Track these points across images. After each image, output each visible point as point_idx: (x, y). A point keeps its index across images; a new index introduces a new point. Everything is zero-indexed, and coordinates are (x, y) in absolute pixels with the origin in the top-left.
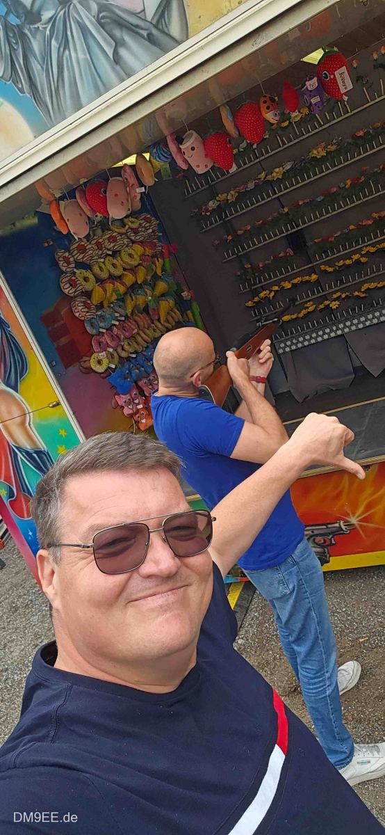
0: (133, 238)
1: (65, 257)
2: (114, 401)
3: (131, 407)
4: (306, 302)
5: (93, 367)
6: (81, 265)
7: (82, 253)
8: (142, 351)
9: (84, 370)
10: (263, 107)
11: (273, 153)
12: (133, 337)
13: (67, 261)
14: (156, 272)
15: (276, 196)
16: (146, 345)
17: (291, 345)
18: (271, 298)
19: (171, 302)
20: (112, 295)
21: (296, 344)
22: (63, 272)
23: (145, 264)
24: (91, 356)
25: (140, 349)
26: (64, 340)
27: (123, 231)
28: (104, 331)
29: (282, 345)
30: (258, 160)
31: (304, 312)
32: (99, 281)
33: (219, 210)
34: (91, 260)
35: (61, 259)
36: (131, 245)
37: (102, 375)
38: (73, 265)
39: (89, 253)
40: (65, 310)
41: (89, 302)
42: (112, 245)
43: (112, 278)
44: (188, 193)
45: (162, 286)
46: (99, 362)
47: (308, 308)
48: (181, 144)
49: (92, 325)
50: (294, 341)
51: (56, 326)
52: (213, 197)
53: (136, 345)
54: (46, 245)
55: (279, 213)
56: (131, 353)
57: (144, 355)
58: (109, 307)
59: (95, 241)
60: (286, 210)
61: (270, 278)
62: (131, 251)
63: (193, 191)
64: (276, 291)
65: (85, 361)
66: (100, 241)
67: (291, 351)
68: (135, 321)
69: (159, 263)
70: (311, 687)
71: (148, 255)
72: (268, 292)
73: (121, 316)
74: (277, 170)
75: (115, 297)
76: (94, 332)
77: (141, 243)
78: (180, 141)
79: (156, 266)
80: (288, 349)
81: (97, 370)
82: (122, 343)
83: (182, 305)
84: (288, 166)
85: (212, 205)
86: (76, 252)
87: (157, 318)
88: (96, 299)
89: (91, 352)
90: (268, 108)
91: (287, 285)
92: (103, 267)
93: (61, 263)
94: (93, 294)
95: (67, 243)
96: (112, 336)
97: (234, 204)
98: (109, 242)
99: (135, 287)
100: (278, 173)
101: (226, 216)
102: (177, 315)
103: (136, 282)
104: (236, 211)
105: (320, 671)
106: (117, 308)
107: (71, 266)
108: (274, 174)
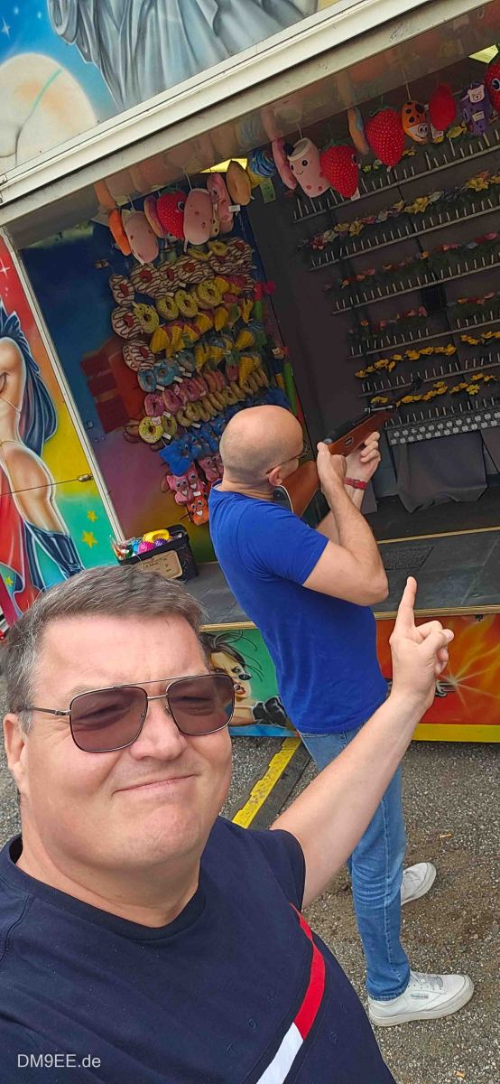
0: (217, 269)
1: (123, 284)
2: (163, 483)
3: (185, 493)
4: (436, 382)
5: (141, 434)
6: (142, 298)
7: (145, 282)
8: (210, 420)
10: (406, 118)
11: (417, 176)
12: (200, 400)
13: (124, 290)
14: (241, 319)
15: (414, 235)
16: (215, 413)
17: (408, 436)
18: (390, 370)
19: (257, 360)
20: (178, 341)
21: (415, 435)
22: (117, 305)
23: (228, 305)
24: (140, 420)
25: (206, 418)
26: (107, 396)
27: (205, 257)
28: (163, 389)
29: (397, 434)
30: (396, 184)
31: (431, 394)
32: (164, 321)
33: (338, 243)
34: (156, 293)
35: (117, 287)
36: (213, 277)
37: (153, 447)
38: (132, 297)
39: (155, 283)
40: (113, 356)
41: (147, 348)
42: (188, 275)
43: (182, 319)
44: (299, 217)
45: (246, 338)
46: (151, 429)
47: (437, 389)
48: (290, 155)
49: (147, 379)
50: (413, 431)
51: (100, 374)
52: (330, 227)
53: (202, 412)
54: (100, 266)
55: (415, 258)
56: (195, 422)
57: (212, 427)
58: (172, 357)
59: (165, 268)
60: (425, 255)
61: (393, 343)
62: (211, 286)
63: (305, 214)
64: (397, 361)
65: (132, 426)
66: (173, 268)
67: (408, 443)
68: (205, 380)
69: (248, 306)
70: (365, 893)
71: (234, 294)
72: (387, 361)
73: (187, 371)
74: (420, 200)
75: (182, 345)
76: (149, 388)
77: (227, 277)
78: (289, 150)
79: (242, 309)
80: (403, 441)
81: (146, 440)
82: (184, 408)
83: (272, 366)
84: (435, 197)
85: (328, 236)
86: (138, 279)
87: (235, 378)
88: (156, 345)
89: (141, 415)
90: (412, 120)
91: (414, 356)
92: (172, 303)
93: (116, 292)
94: (154, 339)
95: (127, 266)
96: (172, 397)
97: (357, 239)
98: (184, 270)
99: (210, 336)
100: (420, 204)
101: (345, 253)
102: (263, 378)
103: (214, 327)
104: (359, 249)
105: (378, 876)
106: (183, 360)
107: (129, 298)
108: (416, 205)
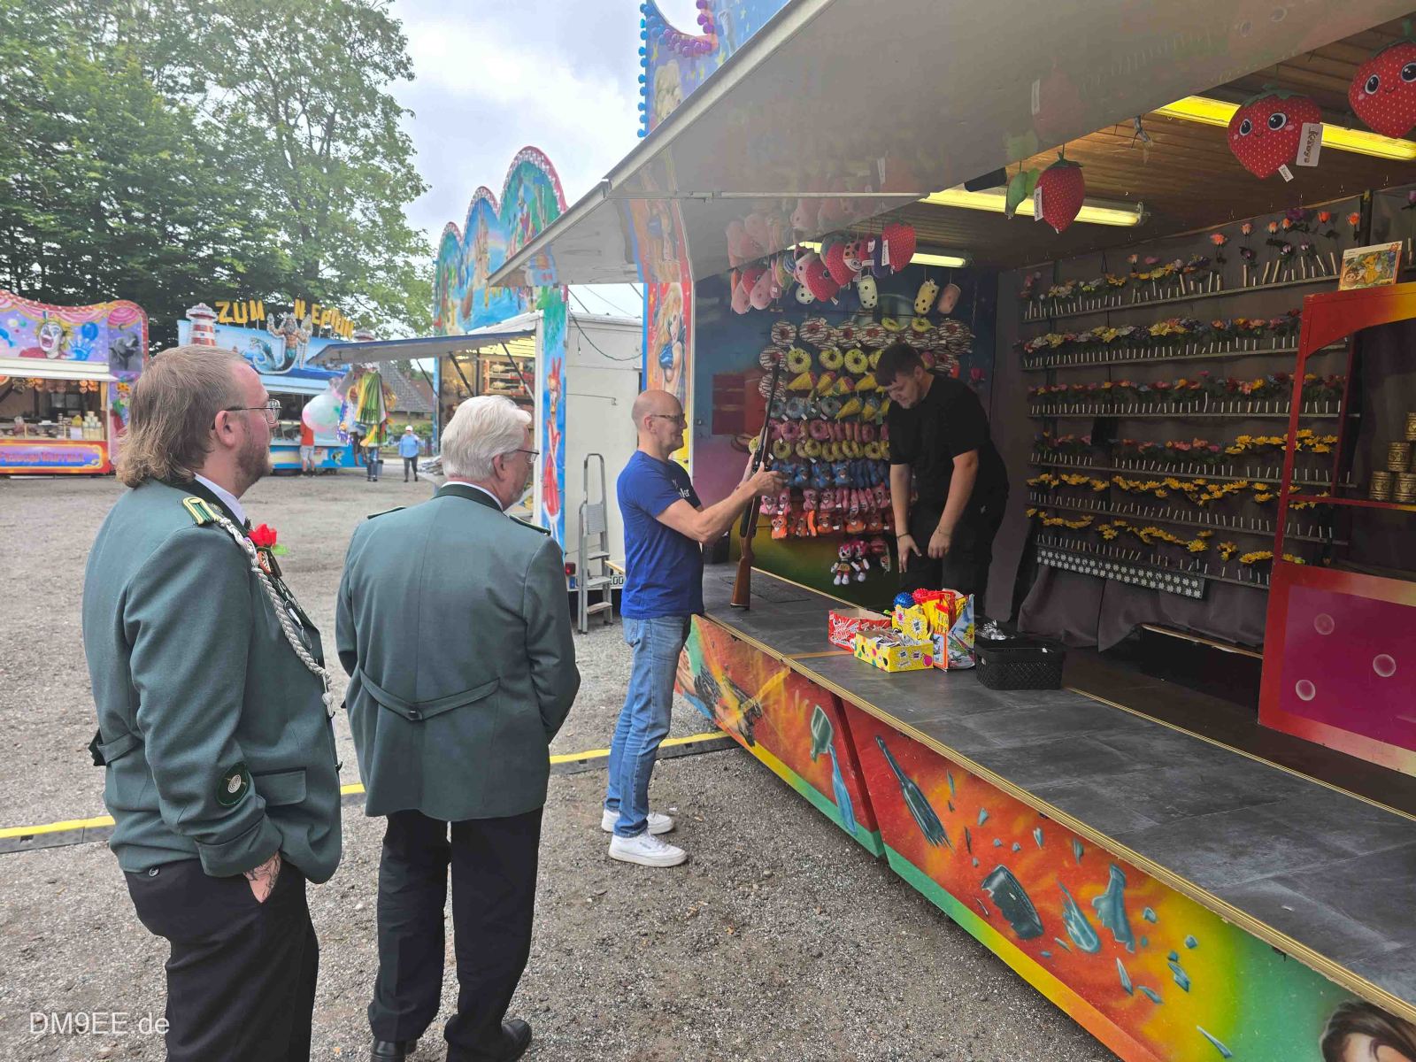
1: (785, 329)
3: (769, 507)
6: (799, 342)
7: (811, 333)
8: (834, 462)
9: (735, 444)
11: (1122, 307)
12: (827, 442)
13: (784, 334)
15: (1105, 362)
16: (841, 458)
20: (826, 389)
22: (770, 343)
25: (829, 459)
26: (730, 408)
27: (895, 329)
28: (786, 419)
30: (1106, 309)
32: (816, 368)
33: (1042, 352)
34: (819, 344)
35: (776, 329)
38: (791, 341)
39: (821, 336)
40: (751, 380)
41: (781, 383)
42: (868, 339)
43: (841, 372)
44: (1028, 317)
51: (729, 390)
53: (825, 452)
54: (773, 310)
55: (1101, 385)
56: (811, 457)
57: (831, 468)
58: (812, 399)
59: (845, 328)
63: (1033, 317)
65: (743, 438)
66: (854, 329)
68: (842, 427)
74: (1112, 330)
75: (830, 392)
82: (803, 442)
84: (1126, 331)
85: (1038, 342)
86: (805, 329)
88: (795, 384)
92: (838, 357)
94: (796, 378)
96: (792, 428)
98: (868, 334)
99: (866, 395)
106: (822, 404)
107: (787, 341)
108: (1108, 334)
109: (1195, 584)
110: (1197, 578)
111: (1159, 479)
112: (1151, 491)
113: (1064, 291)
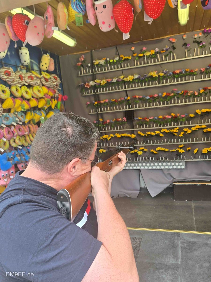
3: (6, 180)
8: (28, 146)
11: (130, 67)
12: (24, 136)
14: (51, 106)
15: (126, 89)
18: (108, 140)
20: (18, 107)
23: (46, 99)
25: (26, 144)
27: (39, 76)
30: (122, 69)
32: (13, 96)
33: (94, 87)
34: (11, 82)
36: (41, 86)
39: (12, 77)
43: (22, 98)
45: (52, 114)
52: (93, 79)
53: (24, 142)
58: (13, 113)
60: (129, 98)
62: (40, 89)
63: (84, 73)
64: (112, 137)
66: (23, 75)
68: (29, 128)
69: (54, 102)
71: (49, 95)
72: (108, 136)
77: (48, 88)
82: (15, 138)
84: (136, 76)
85: (92, 83)
88: (6, 105)
91: (118, 136)
92: (19, 90)
94: (5, 102)
96: (9, 131)
97: (103, 87)
98: (28, 78)
99: (35, 109)
100: (130, 78)
101: (97, 91)
103: (38, 106)
104: (103, 91)
109: (181, 164)
110: (181, 162)
111: (160, 130)
112: (158, 135)
113: (102, 62)
